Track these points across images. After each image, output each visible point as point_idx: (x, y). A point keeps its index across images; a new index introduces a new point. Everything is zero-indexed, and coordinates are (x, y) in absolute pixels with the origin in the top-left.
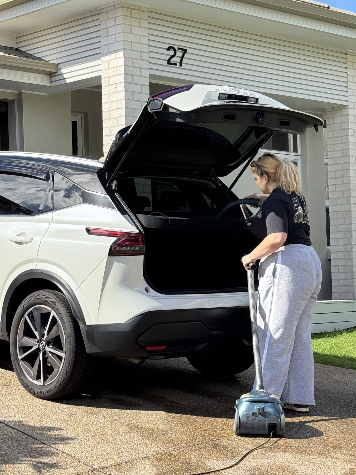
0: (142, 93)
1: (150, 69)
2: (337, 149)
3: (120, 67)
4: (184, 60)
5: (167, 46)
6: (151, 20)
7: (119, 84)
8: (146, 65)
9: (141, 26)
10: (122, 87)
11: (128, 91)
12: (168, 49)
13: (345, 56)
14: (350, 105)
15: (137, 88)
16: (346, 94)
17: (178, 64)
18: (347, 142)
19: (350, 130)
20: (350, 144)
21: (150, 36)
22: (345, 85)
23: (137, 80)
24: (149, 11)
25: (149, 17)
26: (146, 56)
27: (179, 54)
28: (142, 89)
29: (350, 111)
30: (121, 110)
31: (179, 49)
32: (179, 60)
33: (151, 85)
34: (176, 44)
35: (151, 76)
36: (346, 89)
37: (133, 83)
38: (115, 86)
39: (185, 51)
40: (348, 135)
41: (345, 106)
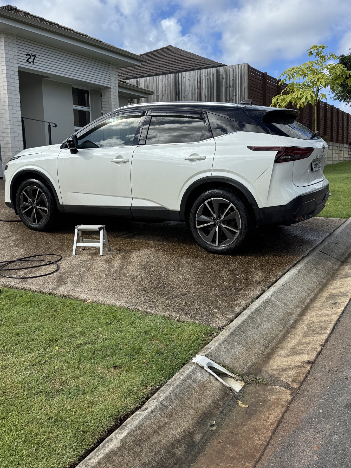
0: (14, 75)
1: (18, 64)
2: (106, 107)
3: (3, 62)
4: (34, 60)
5: (26, 54)
6: (18, 40)
7: (3, 70)
8: (17, 62)
9: (13, 43)
10: (5, 72)
11: (8, 74)
12: (27, 55)
13: (109, 64)
14: (112, 87)
15: (13, 73)
16: (110, 82)
17: (32, 63)
18: (111, 104)
19: (112, 99)
20: (112, 105)
21: (17, 48)
22: (109, 78)
23: (12, 68)
24: (17, 36)
25: (17, 39)
26: (16, 58)
27: (32, 58)
28: (14, 73)
29: (112, 90)
30: (5, 82)
31: (32, 55)
32: (32, 60)
33: (19, 72)
34: (31, 53)
35: (19, 67)
36: (109, 80)
37: (10, 70)
38: (2, 71)
39: (35, 57)
40: (111, 101)
41: (109, 88)
